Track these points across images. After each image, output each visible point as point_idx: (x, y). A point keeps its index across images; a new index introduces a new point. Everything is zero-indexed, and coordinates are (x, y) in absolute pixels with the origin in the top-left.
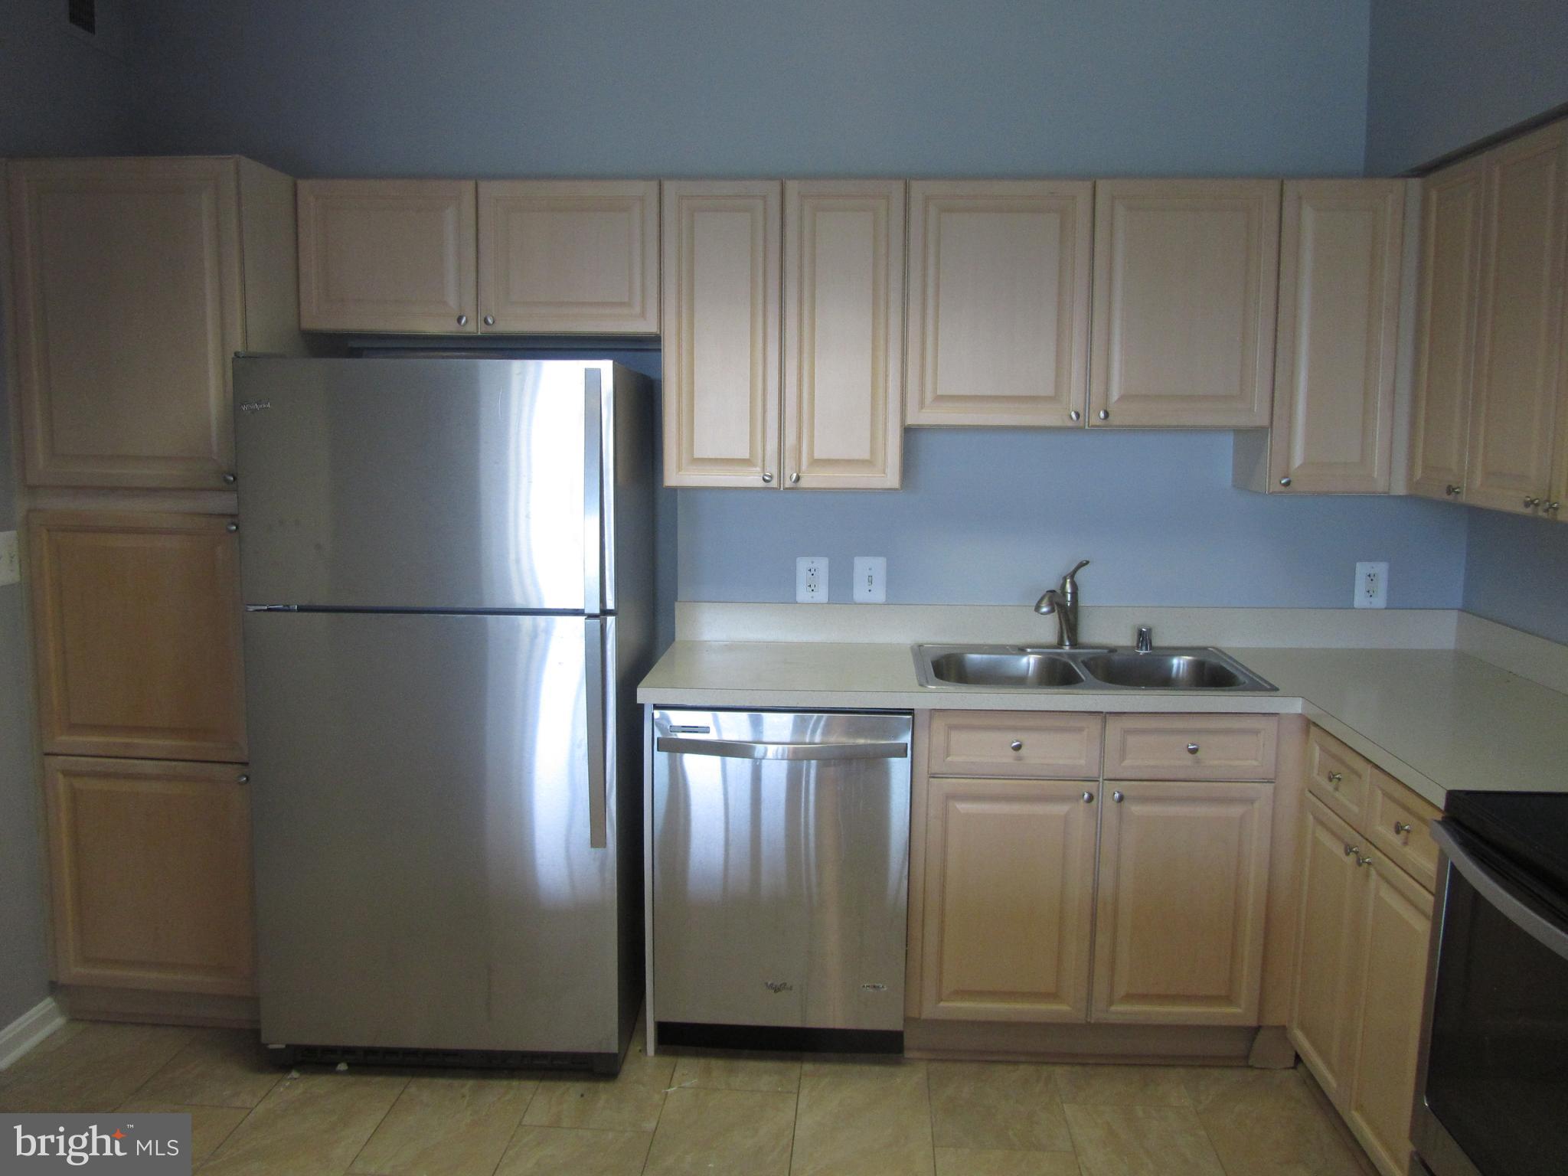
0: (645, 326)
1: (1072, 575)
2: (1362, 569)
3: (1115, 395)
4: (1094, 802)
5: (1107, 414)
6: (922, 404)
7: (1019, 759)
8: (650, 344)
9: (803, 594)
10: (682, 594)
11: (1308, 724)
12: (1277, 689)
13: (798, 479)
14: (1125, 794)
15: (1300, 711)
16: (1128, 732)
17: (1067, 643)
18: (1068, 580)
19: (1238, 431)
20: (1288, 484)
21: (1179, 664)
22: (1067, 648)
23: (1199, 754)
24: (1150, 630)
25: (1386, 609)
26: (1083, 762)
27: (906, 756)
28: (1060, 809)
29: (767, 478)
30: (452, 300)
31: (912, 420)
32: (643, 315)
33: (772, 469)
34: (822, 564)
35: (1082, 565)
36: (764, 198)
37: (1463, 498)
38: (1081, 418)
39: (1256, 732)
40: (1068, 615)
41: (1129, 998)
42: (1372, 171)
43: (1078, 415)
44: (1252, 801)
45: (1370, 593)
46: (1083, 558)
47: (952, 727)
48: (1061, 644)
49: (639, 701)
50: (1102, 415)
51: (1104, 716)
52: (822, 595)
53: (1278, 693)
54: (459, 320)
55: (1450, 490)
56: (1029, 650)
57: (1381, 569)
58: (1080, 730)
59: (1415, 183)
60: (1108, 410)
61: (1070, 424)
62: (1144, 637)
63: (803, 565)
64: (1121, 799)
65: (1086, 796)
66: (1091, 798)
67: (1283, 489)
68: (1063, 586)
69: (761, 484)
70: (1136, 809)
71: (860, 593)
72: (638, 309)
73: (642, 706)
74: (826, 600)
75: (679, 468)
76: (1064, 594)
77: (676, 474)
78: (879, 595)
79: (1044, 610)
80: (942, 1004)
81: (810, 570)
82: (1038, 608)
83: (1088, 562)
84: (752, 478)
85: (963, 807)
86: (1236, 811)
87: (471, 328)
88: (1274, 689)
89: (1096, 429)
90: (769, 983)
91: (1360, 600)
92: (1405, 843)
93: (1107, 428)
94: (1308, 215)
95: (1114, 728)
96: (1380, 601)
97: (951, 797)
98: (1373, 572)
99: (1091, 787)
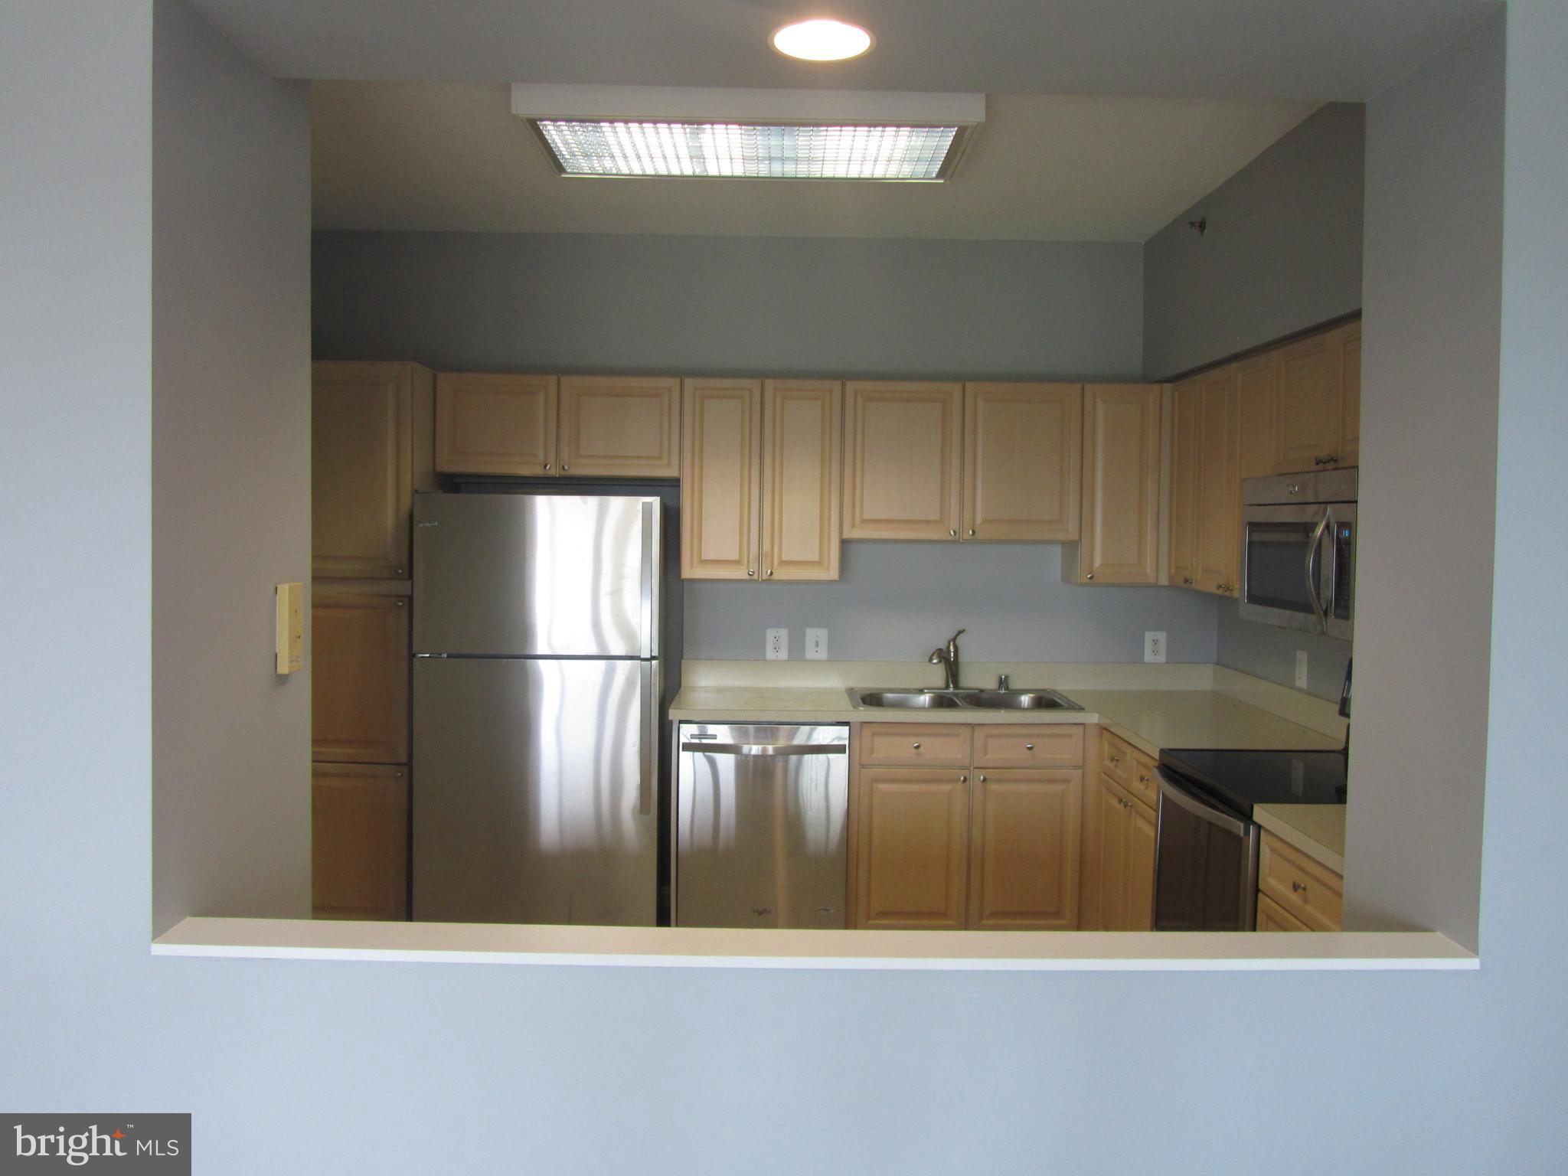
0: (671, 472)
1: (954, 639)
2: (1149, 636)
3: (979, 520)
4: (968, 782)
5: (974, 532)
6: (853, 526)
7: (918, 755)
8: (675, 483)
9: (770, 654)
10: (686, 654)
11: (1103, 729)
12: (1083, 709)
13: (771, 573)
14: (988, 777)
15: (1097, 722)
16: (987, 736)
17: (952, 686)
18: (952, 643)
19: (1063, 543)
20: (1091, 578)
21: (1025, 700)
22: (952, 689)
23: (1034, 750)
24: (1007, 677)
25: (1166, 663)
26: (959, 756)
27: (845, 753)
28: (948, 787)
29: (751, 573)
30: (541, 456)
31: (846, 536)
32: (669, 464)
33: (754, 568)
34: (783, 633)
35: (960, 632)
36: (750, 390)
37: (1194, 586)
38: (957, 534)
39: (1070, 736)
40: (953, 669)
41: (993, 915)
42: (1147, 378)
43: (955, 532)
44: (1069, 781)
45: (1155, 652)
46: (961, 628)
47: (874, 734)
48: (947, 687)
49: (670, 718)
50: (971, 532)
51: (973, 726)
52: (783, 655)
53: (1084, 711)
54: (546, 466)
55: (1186, 581)
56: (926, 691)
57: (1162, 636)
58: (958, 735)
59: (1168, 386)
60: (976, 530)
61: (950, 538)
62: (1003, 682)
63: (771, 634)
64: (985, 780)
65: (962, 778)
66: (965, 780)
67: (1088, 581)
68: (949, 647)
69: (746, 577)
70: (993, 787)
71: (810, 653)
72: (665, 461)
73: (671, 722)
74: (786, 658)
75: (692, 566)
76: (949, 652)
77: (690, 570)
78: (823, 654)
79: (935, 661)
80: (870, 922)
81: (776, 638)
82: (931, 660)
83: (964, 631)
84: (740, 573)
85: (881, 786)
86: (1059, 788)
87: (552, 471)
89: (967, 542)
90: (755, 908)
91: (1148, 657)
93: (974, 541)
94: (1101, 407)
95: (979, 734)
96: (1162, 658)
97: (875, 780)
98: (1155, 638)
99: (966, 773)
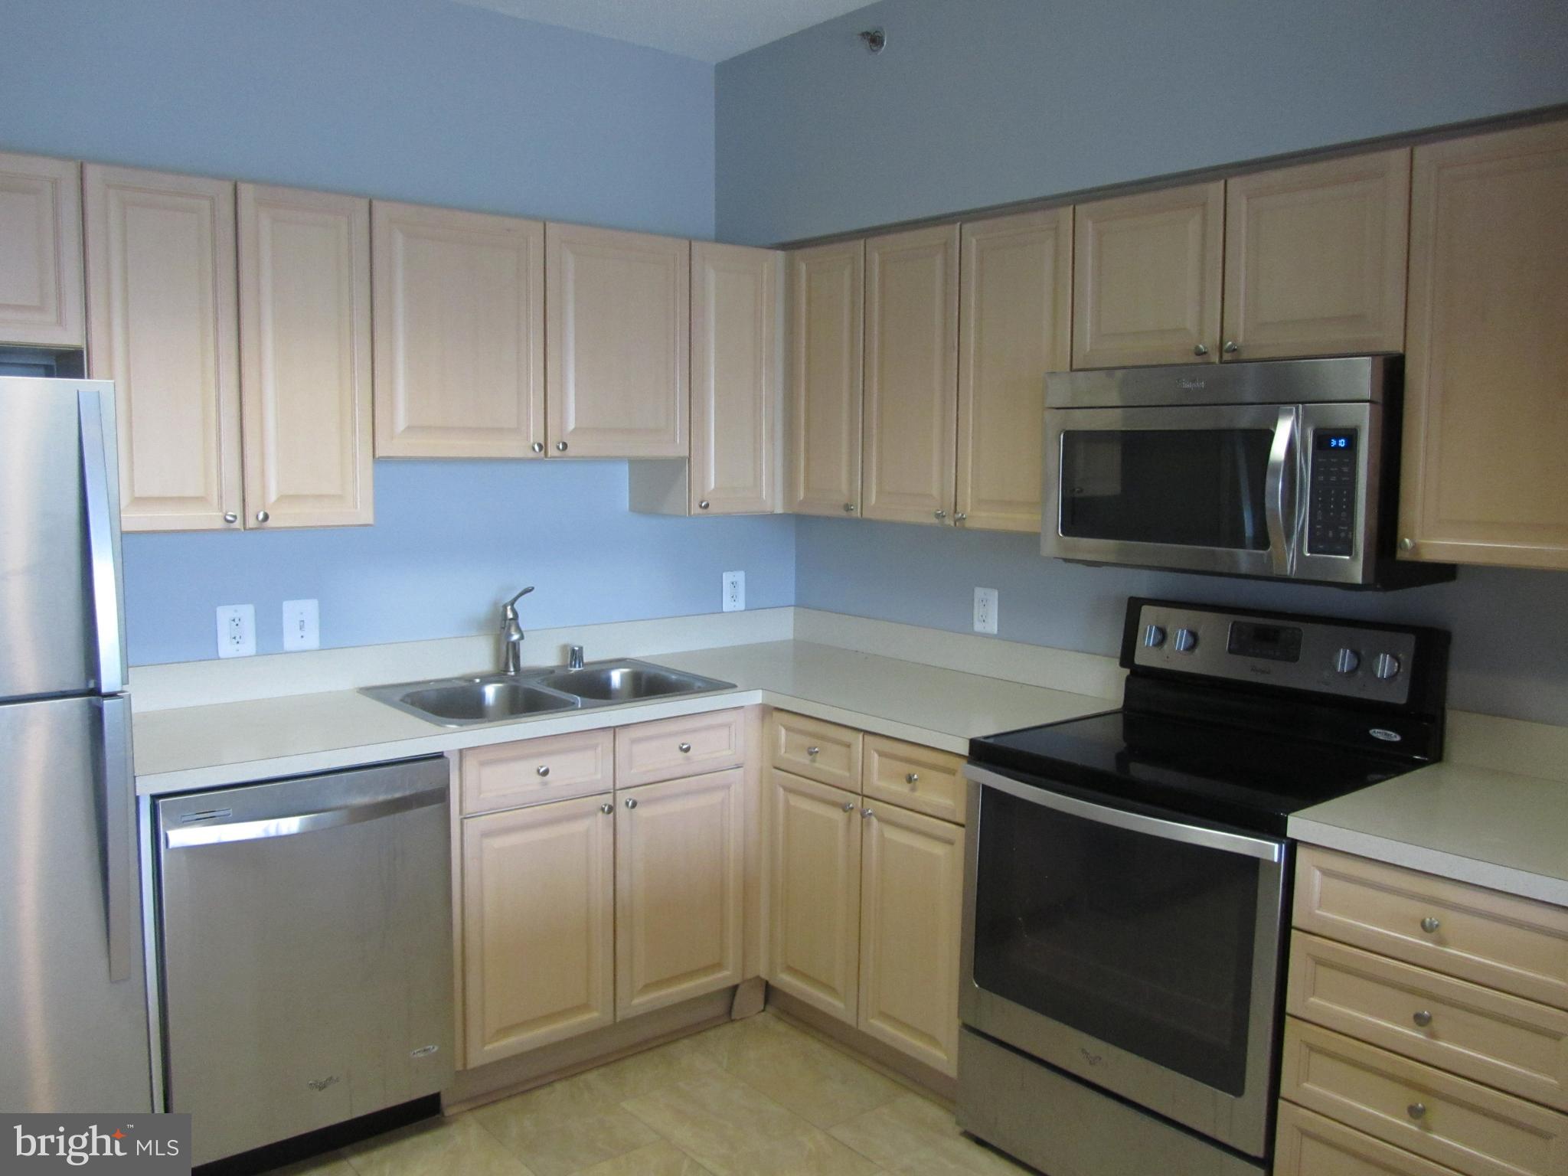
0: (65, 339)
1: (512, 603)
2: (727, 578)
3: (570, 429)
4: (612, 812)
5: (566, 447)
6: (393, 436)
7: (545, 784)
9: (226, 648)
13: (266, 517)
14: (637, 799)
15: (760, 702)
16: (634, 741)
17: (512, 669)
18: (509, 608)
19: (635, 463)
20: (706, 507)
22: (513, 674)
23: (689, 754)
24: (581, 649)
25: (745, 610)
26: (599, 777)
28: (580, 826)
29: (229, 518)
31: (382, 451)
32: (62, 324)
33: (234, 510)
34: (247, 612)
35: (522, 594)
36: (213, 199)
37: (857, 514)
38: (543, 450)
39: (729, 725)
41: (647, 988)
43: (540, 447)
44: (728, 787)
45: (734, 598)
46: (530, 585)
47: (483, 764)
48: (505, 671)
50: (562, 447)
51: (614, 729)
52: (249, 647)
53: (738, 689)
55: (847, 508)
57: (740, 576)
58: (595, 747)
59: (780, 255)
60: (566, 443)
61: (531, 455)
62: (574, 656)
63: (226, 615)
64: (634, 804)
65: (606, 808)
66: (610, 810)
67: (700, 511)
69: (219, 524)
70: (646, 812)
71: (291, 641)
72: (52, 316)
74: (253, 652)
78: (312, 640)
80: (487, 1048)
81: (234, 620)
84: (207, 518)
85: (497, 843)
86: (716, 798)
88: (734, 686)
89: (553, 461)
90: (313, 1082)
91: (728, 605)
92: (913, 789)
93: (562, 459)
94: (711, 276)
95: (623, 738)
96: (741, 605)
97: (486, 834)
98: (734, 580)
99: (608, 799)
